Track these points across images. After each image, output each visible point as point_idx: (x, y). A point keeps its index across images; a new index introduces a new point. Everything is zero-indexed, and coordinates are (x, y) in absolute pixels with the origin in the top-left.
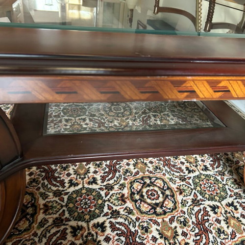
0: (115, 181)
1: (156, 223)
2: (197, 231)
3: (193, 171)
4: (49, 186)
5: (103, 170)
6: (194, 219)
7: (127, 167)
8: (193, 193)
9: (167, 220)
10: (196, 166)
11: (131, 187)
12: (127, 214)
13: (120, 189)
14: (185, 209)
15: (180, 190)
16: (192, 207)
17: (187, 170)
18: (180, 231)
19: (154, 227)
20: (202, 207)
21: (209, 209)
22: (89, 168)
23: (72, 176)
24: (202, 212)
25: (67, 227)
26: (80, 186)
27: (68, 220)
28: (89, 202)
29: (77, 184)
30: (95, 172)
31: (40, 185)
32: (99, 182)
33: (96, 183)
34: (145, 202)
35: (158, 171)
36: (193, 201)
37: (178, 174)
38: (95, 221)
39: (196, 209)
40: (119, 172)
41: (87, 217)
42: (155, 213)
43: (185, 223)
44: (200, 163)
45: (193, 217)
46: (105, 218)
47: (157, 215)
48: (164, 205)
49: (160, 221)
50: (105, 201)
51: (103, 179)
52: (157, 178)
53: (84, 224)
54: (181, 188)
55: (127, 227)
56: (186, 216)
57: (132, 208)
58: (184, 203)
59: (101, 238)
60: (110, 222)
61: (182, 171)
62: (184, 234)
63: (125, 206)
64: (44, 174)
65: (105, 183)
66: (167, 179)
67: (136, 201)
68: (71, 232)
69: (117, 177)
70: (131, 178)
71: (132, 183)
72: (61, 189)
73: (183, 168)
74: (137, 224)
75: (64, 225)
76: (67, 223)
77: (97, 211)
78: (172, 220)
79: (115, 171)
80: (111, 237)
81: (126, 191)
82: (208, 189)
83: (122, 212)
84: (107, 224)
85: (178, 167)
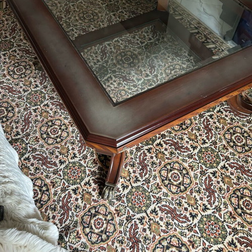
1: (185, 134)
2: (206, 131)
6: (203, 126)
9: (190, 130)
12: (169, 134)
14: (197, 122)
16: (200, 119)
18: (198, 134)
19: (185, 137)
20: (205, 117)
21: (208, 118)
24: (206, 121)
25: (144, 150)
27: (142, 147)
36: (200, 116)
38: (156, 143)
39: (202, 120)
41: (151, 142)
42: (183, 129)
43: (199, 130)
45: (202, 125)
46: (160, 140)
47: (184, 130)
48: (186, 123)
49: (186, 132)
53: (151, 146)
55: (172, 141)
56: (199, 125)
57: (170, 130)
58: (195, 119)
59: (163, 150)
60: (163, 141)
62: (200, 135)
68: (148, 152)
74: (176, 137)
75: (142, 150)
77: (154, 138)
78: (192, 130)
80: (167, 148)
83: (166, 134)
84: (162, 143)
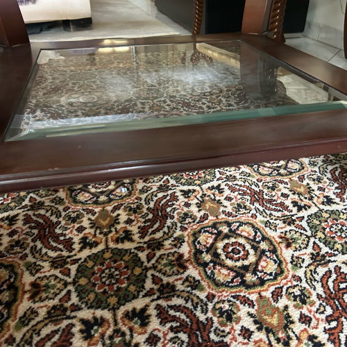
0: (164, 233)
1: (246, 301)
2: (329, 311)
3: (306, 207)
4: (44, 251)
5: (143, 217)
6: (320, 290)
7: (186, 209)
8: (311, 244)
9: (268, 294)
10: (311, 198)
11: (194, 242)
12: (189, 289)
13: (175, 246)
14: (300, 273)
15: (287, 240)
16: (312, 268)
17: (294, 206)
18: (295, 314)
19: (244, 310)
20: (331, 266)
21: (345, 269)
22: (119, 215)
23: (86, 231)
24: (334, 276)
25: (74, 321)
26: (101, 247)
27: (76, 308)
28: (117, 273)
29: (96, 244)
30: (129, 222)
31: (28, 251)
32: (136, 237)
33: (131, 240)
34: (223, 266)
35: (243, 211)
36: (314, 257)
37: (279, 214)
38: (129, 307)
39: (322, 271)
40: (172, 217)
41: (113, 300)
42: (243, 283)
43: (303, 299)
44: (317, 193)
45: (318, 286)
46: (147, 300)
47: (248, 287)
48: (260, 268)
49: (254, 297)
50: (147, 269)
51: (143, 231)
52: (241, 224)
53: (107, 314)
54: (288, 236)
55: (190, 314)
56: (304, 284)
57: (198, 278)
58: (296, 262)
59: (140, 339)
60: (158, 307)
61: (286, 208)
62: (305, 319)
63: (184, 276)
64: (36, 231)
65: (147, 239)
66: (259, 224)
67: (205, 265)
68: (81, 331)
69: (168, 227)
70: (195, 227)
71: (195, 235)
72: (65, 253)
73: (288, 202)
74: (210, 306)
75: (69, 318)
76: (73, 314)
77: (132, 288)
78: (277, 295)
79: (165, 217)
80: (160, 335)
81: (185, 249)
82: (339, 234)
83: (180, 286)
84: (152, 311)
85: (279, 201)
